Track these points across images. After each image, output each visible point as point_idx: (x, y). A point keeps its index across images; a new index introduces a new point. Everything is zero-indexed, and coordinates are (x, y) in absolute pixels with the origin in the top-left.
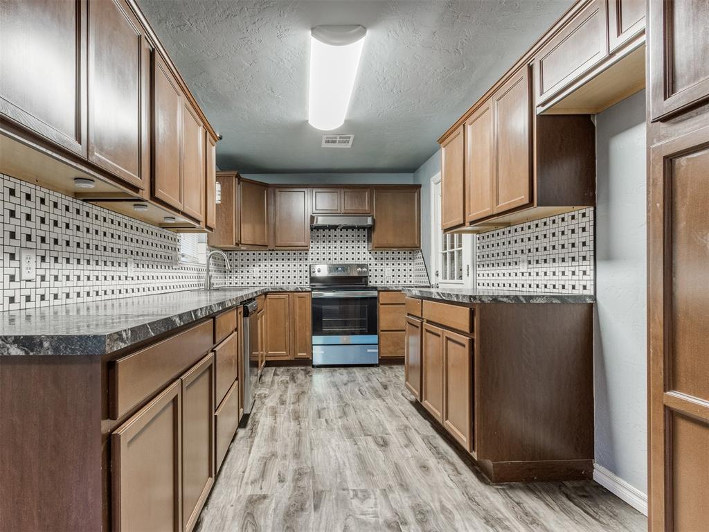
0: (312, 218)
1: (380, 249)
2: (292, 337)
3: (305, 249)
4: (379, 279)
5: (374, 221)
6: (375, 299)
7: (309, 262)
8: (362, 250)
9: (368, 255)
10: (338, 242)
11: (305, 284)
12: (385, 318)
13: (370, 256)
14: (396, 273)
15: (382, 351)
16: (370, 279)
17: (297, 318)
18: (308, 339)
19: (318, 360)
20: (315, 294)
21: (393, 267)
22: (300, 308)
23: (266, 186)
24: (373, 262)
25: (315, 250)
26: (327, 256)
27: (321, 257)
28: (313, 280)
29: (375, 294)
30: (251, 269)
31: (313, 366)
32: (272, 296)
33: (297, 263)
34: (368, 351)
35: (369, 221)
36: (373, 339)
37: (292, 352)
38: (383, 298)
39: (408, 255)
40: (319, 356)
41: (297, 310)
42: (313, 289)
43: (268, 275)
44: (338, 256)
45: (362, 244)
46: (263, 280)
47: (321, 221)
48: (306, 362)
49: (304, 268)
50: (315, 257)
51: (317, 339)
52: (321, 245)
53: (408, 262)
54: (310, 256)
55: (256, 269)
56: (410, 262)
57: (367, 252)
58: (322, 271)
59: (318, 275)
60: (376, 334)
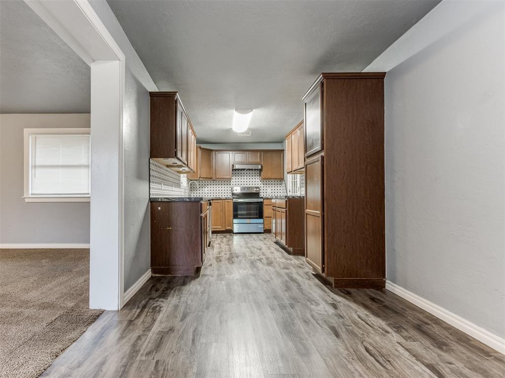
0: (233, 166)
1: (265, 179)
2: (224, 220)
3: (230, 179)
4: (265, 194)
5: (262, 166)
6: (262, 203)
7: (231, 186)
8: (257, 180)
9: (260, 183)
10: (245, 176)
11: (230, 195)
12: (267, 211)
13: (261, 183)
14: (273, 191)
15: (265, 226)
16: (261, 194)
17: (226, 211)
18: (231, 221)
19: (235, 230)
20: (235, 200)
21: (272, 188)
22: (228, 207)
23: (212, 150)
24: (262, 186)
25: (234, 180)
26: (240, 183)
27: (237, 183)
28: (233, 194)
29: (262, 200)
30: (204, 189)
31: (234, 233)
32: (215, 201)
33: (226, 186)
34: (259, 226)
35: (260, 167)
36: (261, 221)
37: (224, 227)
38: (266, 202)
39: (279, 182)
40: (236, 229)
41: (226, 208)
42: (233, 198)
43: (212, 192)
44: (245, 183)
45: (257, 177)
46: (209, 195)
47: (237, 167)
48: (230, 232)
49: (229, 189)
50: (234, 183)
51: (235, 221)
52: (237, 178)
53: (279, 186)
54: (232, 183)
55: (206, 189)
56: (280, 186)
57: (259, 181)
58: (237, 190)
59: (235, 192)
60: (262, 218)
